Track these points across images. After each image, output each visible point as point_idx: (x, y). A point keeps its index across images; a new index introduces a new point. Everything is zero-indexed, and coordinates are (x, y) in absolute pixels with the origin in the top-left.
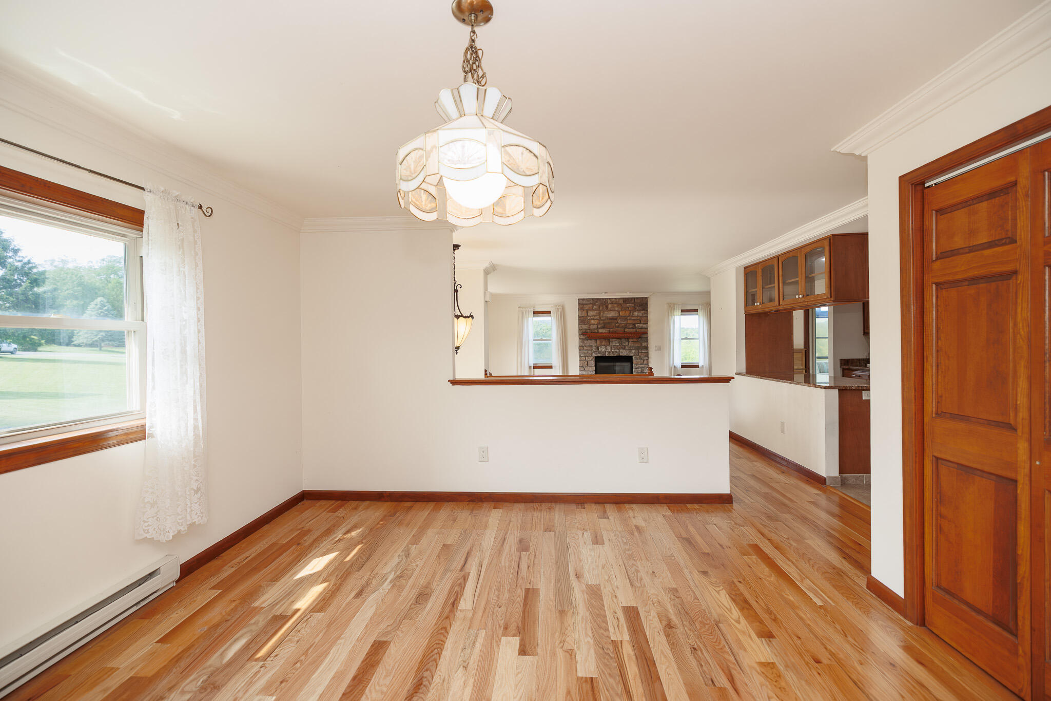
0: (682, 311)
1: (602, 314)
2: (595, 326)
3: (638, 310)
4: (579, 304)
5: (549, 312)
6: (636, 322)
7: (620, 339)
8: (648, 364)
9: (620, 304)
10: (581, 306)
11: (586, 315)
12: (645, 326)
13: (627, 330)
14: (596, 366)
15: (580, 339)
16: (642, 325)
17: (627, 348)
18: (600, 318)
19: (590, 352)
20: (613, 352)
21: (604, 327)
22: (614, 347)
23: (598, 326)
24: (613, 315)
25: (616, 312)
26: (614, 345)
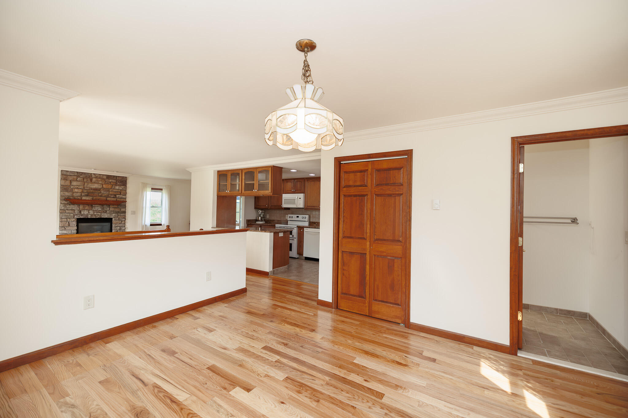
0: (152, 189)
1: (86, 185)
2: (79, 194)
3: (118, 185)
4: (62, 174)
6: (117, 193)
7: (102, 205)
8: (125, 224)
9: (104, 179)
10: (64, 177)
11: (69, 184)
12: (124, 197)
13: (108, 199)
14: (77, 226)
15: (61, 203)
16: (122, 196)
17: (108, 212)
18: (84, 188)
19: (72, 215)
20: (95, 215)
21: (87, 196)
22: (96, 211)
23: (81, 194)
24: (97, 187)
25: (100, 185)
26: (96, 209)
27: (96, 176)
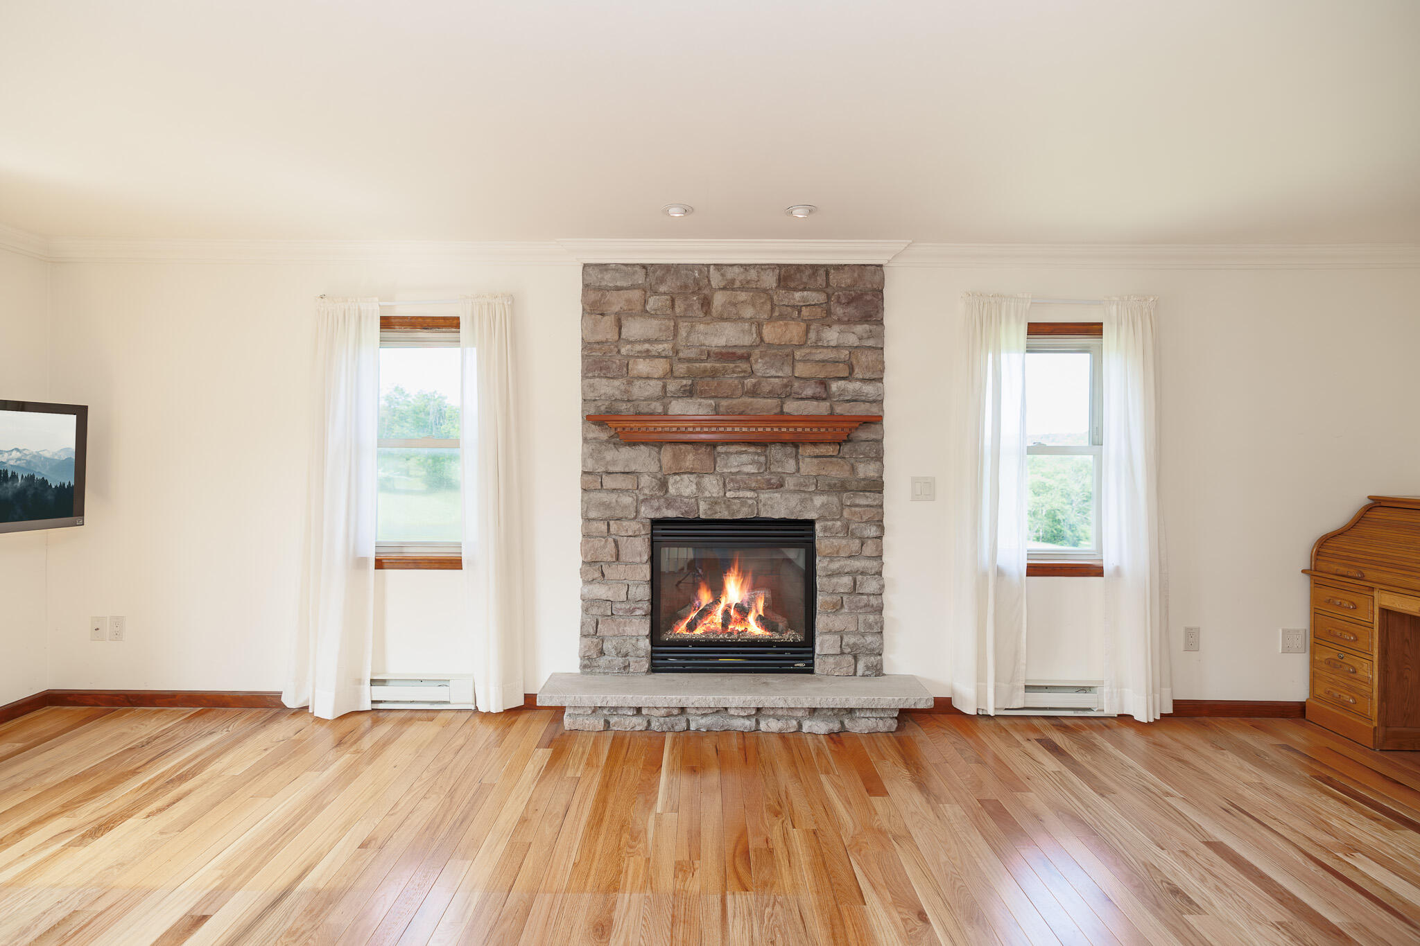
0: (1035, 329)
1: (683, 333)
2: (654, 388)
3: (839, 321)
4: (586, 287)
5: (452, 323)
6: (830, 371)
7: (762, 443)
8: (880, 557)
9: (765, 291)
10: (595, 299)
11: (612, 336)
12: (869, 389)
13: (791, 407)
14: (654, 560)
15: (585, 440)
16: (857, 385)
17: (790, 483)
18: (676, 352)
19: (627, 500)
20: (728, 503)
21: (689, 393)
22: (732, 480)
23: (664, 387)
24: (733, 342)
25: (746, 326)
26: (734, 470)
27: (729, 276)
